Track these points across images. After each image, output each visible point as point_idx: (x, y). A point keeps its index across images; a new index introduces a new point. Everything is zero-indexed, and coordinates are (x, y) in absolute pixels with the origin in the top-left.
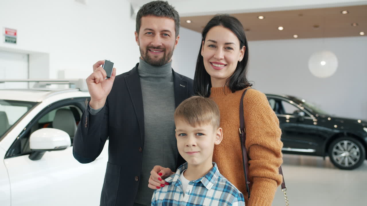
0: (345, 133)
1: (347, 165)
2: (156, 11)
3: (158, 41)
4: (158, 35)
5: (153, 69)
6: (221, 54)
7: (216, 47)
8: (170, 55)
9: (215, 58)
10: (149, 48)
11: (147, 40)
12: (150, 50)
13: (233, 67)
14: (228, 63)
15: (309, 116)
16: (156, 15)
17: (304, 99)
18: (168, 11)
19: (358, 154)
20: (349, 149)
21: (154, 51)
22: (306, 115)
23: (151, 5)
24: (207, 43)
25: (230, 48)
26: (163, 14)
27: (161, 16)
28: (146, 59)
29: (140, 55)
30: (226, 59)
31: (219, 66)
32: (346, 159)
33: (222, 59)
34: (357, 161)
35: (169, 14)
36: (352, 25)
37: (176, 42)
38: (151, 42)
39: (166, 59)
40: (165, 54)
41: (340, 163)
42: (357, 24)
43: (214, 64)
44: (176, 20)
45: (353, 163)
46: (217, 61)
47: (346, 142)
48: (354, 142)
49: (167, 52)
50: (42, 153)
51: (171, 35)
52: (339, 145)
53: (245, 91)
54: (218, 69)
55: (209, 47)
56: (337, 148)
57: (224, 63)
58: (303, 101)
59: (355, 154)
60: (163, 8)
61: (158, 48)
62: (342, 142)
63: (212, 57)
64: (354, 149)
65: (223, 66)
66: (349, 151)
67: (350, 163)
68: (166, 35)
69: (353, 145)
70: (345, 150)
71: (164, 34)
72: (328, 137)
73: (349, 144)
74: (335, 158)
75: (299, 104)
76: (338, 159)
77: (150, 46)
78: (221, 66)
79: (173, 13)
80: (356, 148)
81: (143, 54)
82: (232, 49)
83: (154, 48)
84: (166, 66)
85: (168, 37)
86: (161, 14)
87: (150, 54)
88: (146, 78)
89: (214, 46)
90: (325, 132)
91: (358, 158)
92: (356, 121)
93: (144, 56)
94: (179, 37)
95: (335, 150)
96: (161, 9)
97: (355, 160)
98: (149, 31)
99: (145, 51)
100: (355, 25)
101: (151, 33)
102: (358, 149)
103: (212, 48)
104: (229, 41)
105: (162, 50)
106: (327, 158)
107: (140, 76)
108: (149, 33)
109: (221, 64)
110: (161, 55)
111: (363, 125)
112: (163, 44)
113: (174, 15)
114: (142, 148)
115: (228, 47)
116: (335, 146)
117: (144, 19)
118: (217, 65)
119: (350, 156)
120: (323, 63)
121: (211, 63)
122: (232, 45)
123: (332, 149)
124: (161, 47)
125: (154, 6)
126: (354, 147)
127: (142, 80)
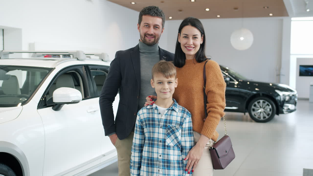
0: (261, 94)
1: (262, 119)
2: (152, 13)
3: (152, 31)
4: (152, 27)
5: (148, 47)
6: (191, 41)
7: (188, 38)
8: (158, 39)
9: (188, 44)
10: (146, 35)
11: (145, 30)
12: (146, 36)
13: (198, 48)
14: (195, 46)
15: (233, 81)
16: (152, 15)
17: (227, 67)
18: (159, 13)
19: (270, 111)
20: (264, 107)
21: (149, 37)
22: (231, 80)
23: (149, 9)
24: (182, 35)
25: (196, 38)
26: (156, 15)
27: (154, 16)
28: (144, 41)
29: (140, 38)
30: (194, 44)
31: (191, 48)
32: (262, 114)
33: (192, 45)
34: (270, 115)
35: (159, 15)
36: (264, 8)
37: (162, 31)
38: (147, 32)
39: (156, 42)
40: (155, 39)
41: (256, 117)
42: (268, 7)
43: (187, 48)
44: (163, 19)
45: (267, 117)
46: (189, 46)
47: (261, 101)
48: (268, 101)
49: (156, 38)
50: (62, 105)
51: (160, 27)
52: (256, 103)
53: (207, 61)
54: (190, 50)
55: (184, 38)
56: (255, 106)
57: (193, 46)
58: (227, 68)
59: (269, 110)
60: (156, 11)
61: (152, 35)
62: (259, 101)
63: (186, 43)
64: (268, 106)
65: (193, 48)
66: (264, 108)
67: (264, 117)
68: (157, 27)
69: (267, 103)
70: (261, 107)
71: (156, 27)
72: (248, 97)
73: (264, 102)
74: (253, 113)
75: (224, 71)
76: (256, 114)
77: (146, 33)
78: (192, 48)
79: (162, 14)
80: (269, 106)
81: (142, 38)
82: (197, 38)
83: (149, 35)
84: (156, 46)
85: (158, 29)
86: (155, 15)
87: (146, 38)
88: (143, 53)
89: (186, 37)
90: (246, 93)
91: (270, 113)
92: (269, 84)
93: (143, 39)
94: (164, 29)
95: (253, 107)
96: (155, 12)
97: (268, 115)
98: (147, 25)
99: (143, 36)
100: (266, 8)
101: (148, 25)
102: (270, 107)
103: (185, 38)
104: (196, 34)
105: (153, 37)
106: (247, 114)
107: (140, 52)
108: (147, 26)
109: (192, 47)
110: (153, 40)
111: (275, 87)
112: (154, 33)
113: (162, 16)
114: (139, 97)
115: (195, 37)
116: (254, 104)
117: (144, 17)
118: (189, 48)
119: (265, 112)
120: (242, 39)
121: (186, 47)
122: (197, 36)
123: (251, 107)
124: (153, 35)
125: (150, 10)
126: (268, 105)
127: (141, 54)
